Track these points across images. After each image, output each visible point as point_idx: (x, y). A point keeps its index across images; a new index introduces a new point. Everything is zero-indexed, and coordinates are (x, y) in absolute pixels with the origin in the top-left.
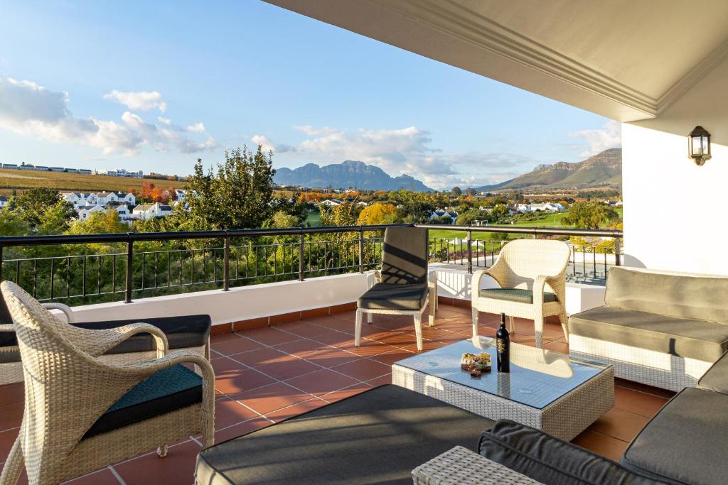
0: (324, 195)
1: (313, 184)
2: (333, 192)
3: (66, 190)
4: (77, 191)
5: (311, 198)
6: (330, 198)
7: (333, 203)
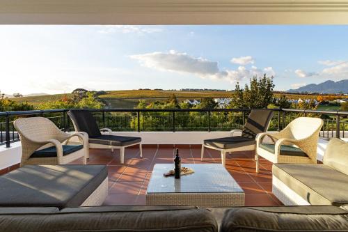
0: (336, 97)
1: (329, 91)
2: (343, 95)
3: (217, 98)
4: (220, 98)
5: (327, 98)
6: (340, 99)
7: (341, 101)
